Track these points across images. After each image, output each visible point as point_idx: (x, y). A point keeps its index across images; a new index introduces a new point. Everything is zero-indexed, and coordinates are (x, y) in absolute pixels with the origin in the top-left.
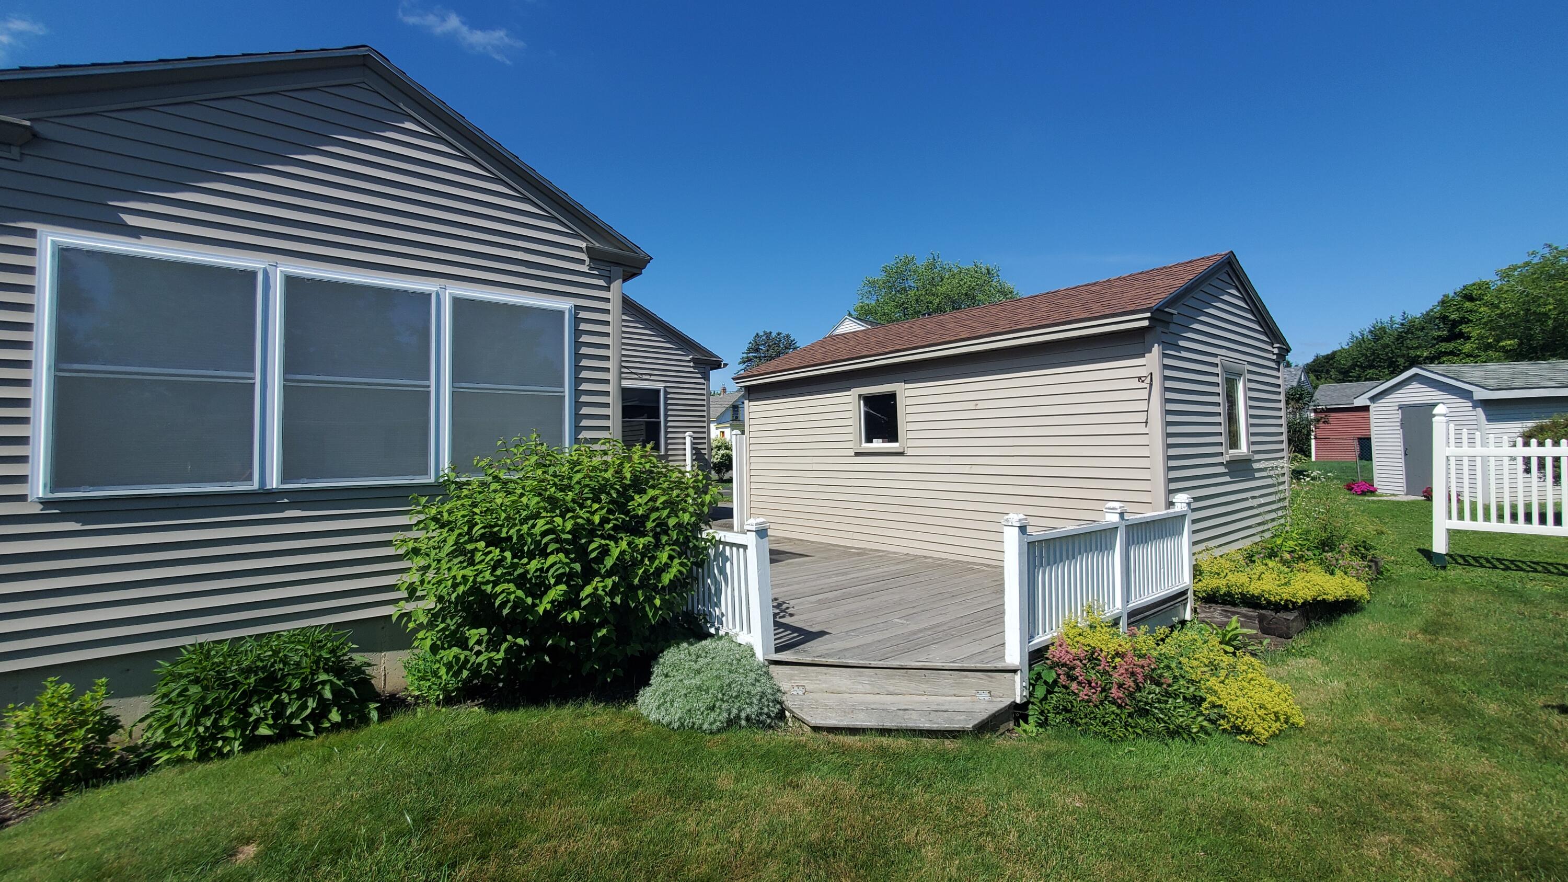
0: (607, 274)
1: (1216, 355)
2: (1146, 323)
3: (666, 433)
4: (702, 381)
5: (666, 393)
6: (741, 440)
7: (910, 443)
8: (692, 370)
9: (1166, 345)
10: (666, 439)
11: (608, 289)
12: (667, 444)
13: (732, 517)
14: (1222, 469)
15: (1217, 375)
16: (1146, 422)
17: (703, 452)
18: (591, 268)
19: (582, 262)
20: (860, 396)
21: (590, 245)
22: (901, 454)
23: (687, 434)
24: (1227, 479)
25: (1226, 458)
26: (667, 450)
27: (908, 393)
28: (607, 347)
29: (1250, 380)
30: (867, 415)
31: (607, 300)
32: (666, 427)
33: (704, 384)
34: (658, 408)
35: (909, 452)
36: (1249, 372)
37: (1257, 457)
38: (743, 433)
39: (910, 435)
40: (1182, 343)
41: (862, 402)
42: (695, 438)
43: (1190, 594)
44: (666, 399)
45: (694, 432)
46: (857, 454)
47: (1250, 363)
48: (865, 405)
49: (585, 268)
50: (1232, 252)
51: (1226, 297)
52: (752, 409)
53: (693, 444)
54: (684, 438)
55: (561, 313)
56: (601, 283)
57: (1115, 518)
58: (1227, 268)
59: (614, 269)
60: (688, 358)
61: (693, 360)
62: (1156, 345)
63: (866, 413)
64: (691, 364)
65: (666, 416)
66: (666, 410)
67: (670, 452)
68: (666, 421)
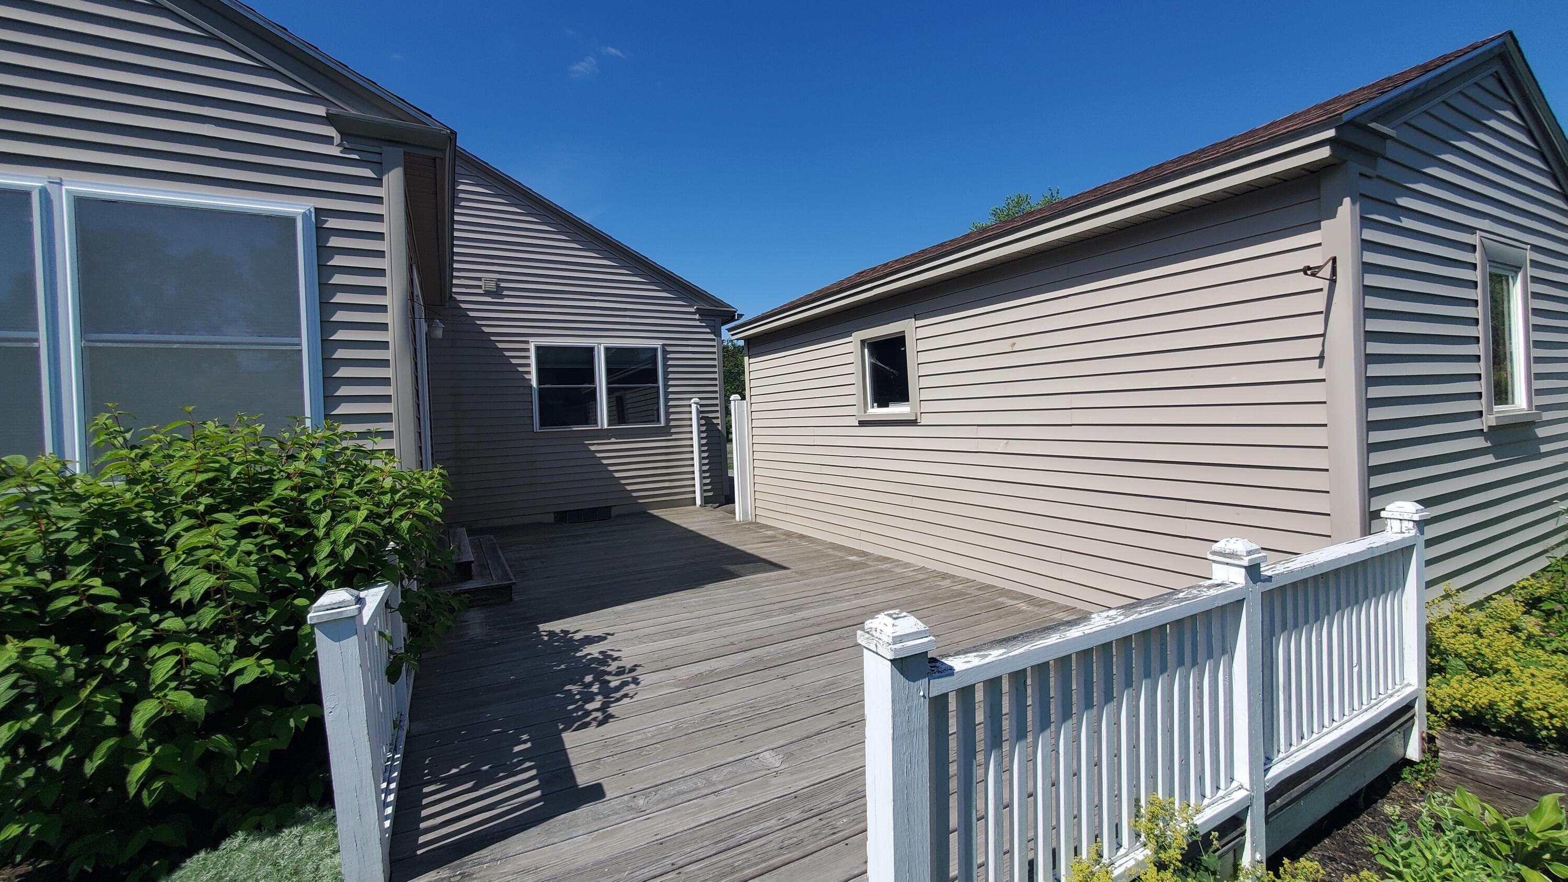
0: (375, 158)
1: (1472, 230)
2: (1324, 152)
3: (667, 400)
4: (712, 336)
5: (665, 352)
6: (740, 407)
7: (926, 407)
8: (698, 323)
9: (1365, 200)
10: (667, 407)
11: (378, 182)
12: (667, 414)
13: (734, 502)
14: (1479, 443)
15: (1474, 267)
16: (1321, 358)
17: (715, 421)
18: (345, 150)
19: (328, 140)
20: (863, 342)
21: (333, 110)
22: (913, 423)
23: (693, 401)
24: (1490, 459)
25: (1489, 421)
26: (668, 420)
27: (922, 333)
28: (381, 272)
29: (1535, 279)
30: (875, 369)
31: (378, 200)
32: (666, 393)
33: (713, 340)
34: (655, 371)
35: (924, 420)
36: (1534, 263)
37: (1547, 416)
38: (743, 398)
39: (925, 395)
40: (1403, 201)
41: (866, 350)
42: (702, 406)
43: (1419, 708)
44: (665, 359)
45: (700, 399)
46: (862, 424)
47: (1535, 248)
48: (872, 354)
49: (335, 151)
50: (1511, 33)
51: (1494, 123)
52: (753, 367)
53: (699, 412)
54: (690, 406)
55: (288, 222)
56: (367, 173)
57: (1238, 577)
58: (1498, 67)
59: (387, 150)
60: (693, 310)
61: (698, 311)
62: (1347, 201)
63: (874, 368)
64: (697, 317)
65: (666, 379)
66: (666, 373)
67: (672, 423)
68: (666, 386)
